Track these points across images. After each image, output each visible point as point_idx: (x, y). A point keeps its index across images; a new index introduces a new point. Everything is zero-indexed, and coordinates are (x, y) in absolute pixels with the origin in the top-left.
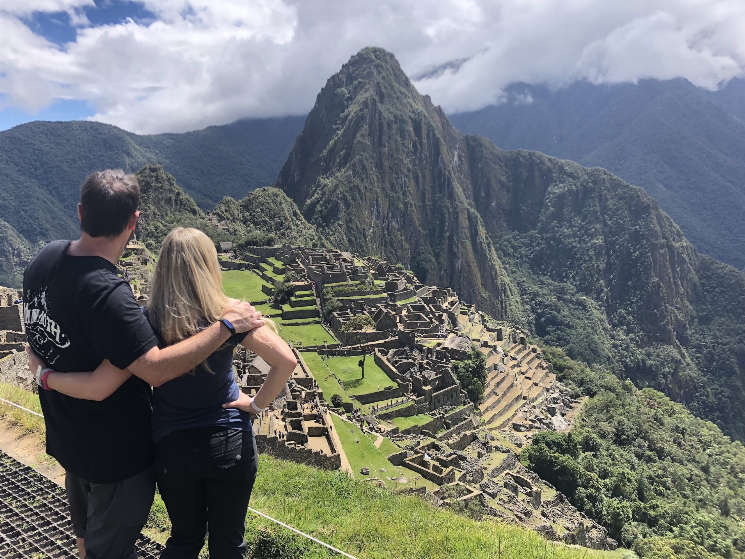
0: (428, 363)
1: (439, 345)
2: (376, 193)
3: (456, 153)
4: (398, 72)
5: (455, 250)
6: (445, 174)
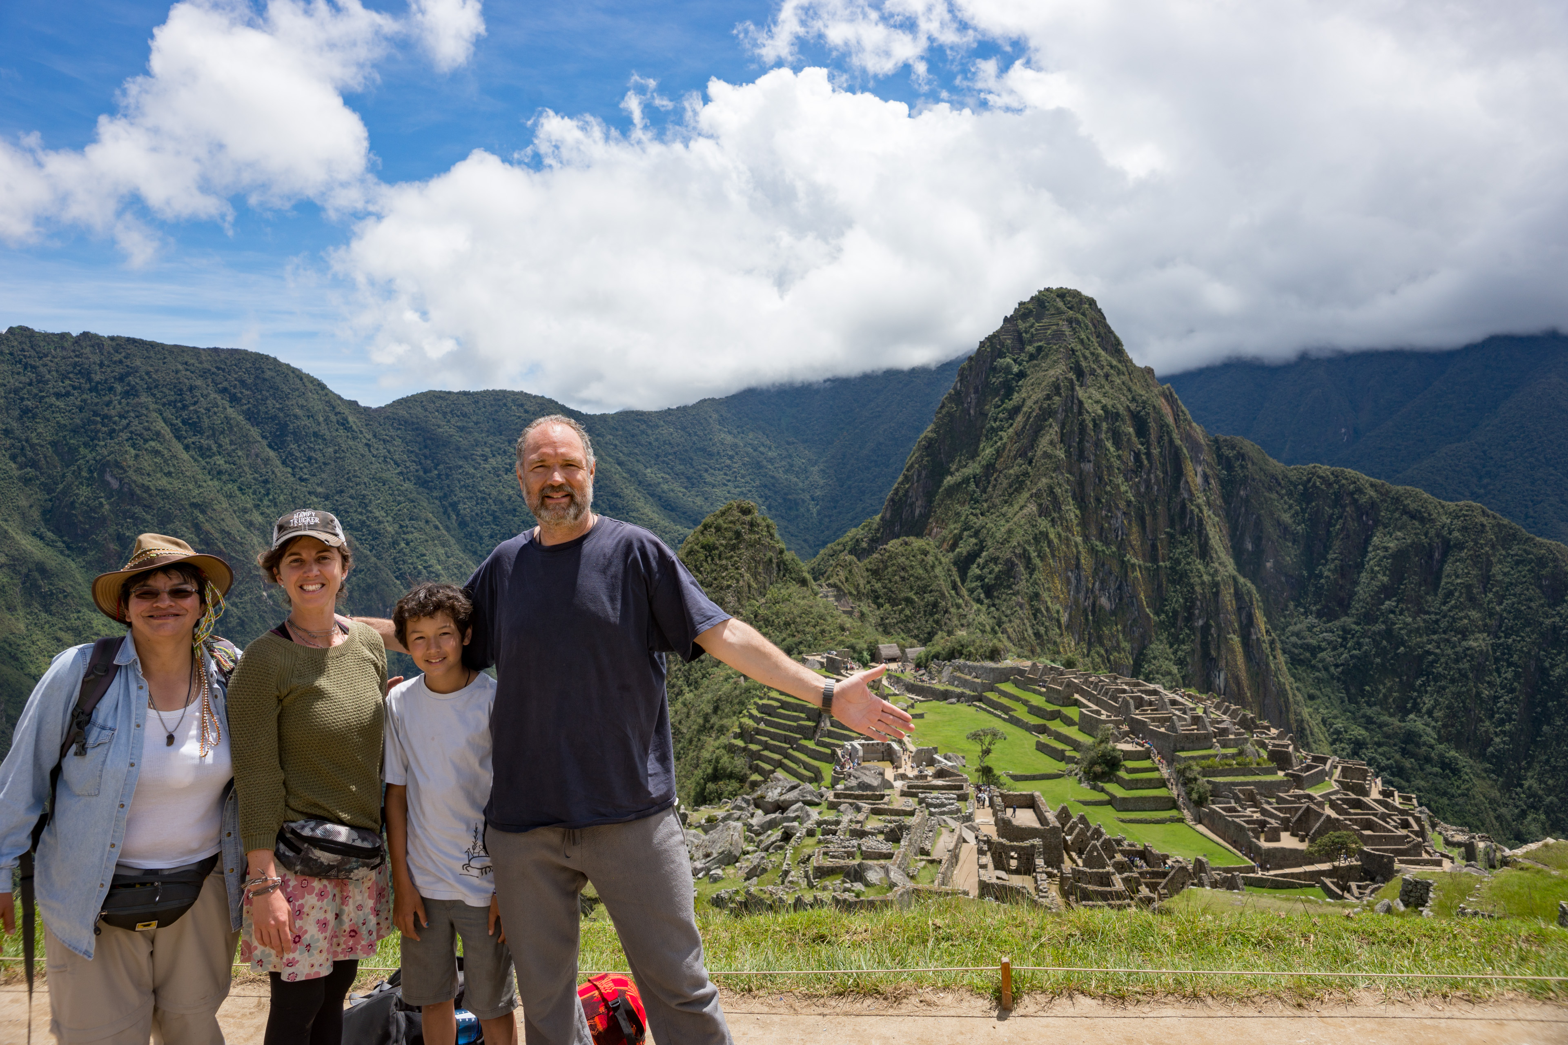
2: (1076, 546)
3: (1199, 469)
4: (1102, 331)
5: (1214, 653)
6: (1192, 511)
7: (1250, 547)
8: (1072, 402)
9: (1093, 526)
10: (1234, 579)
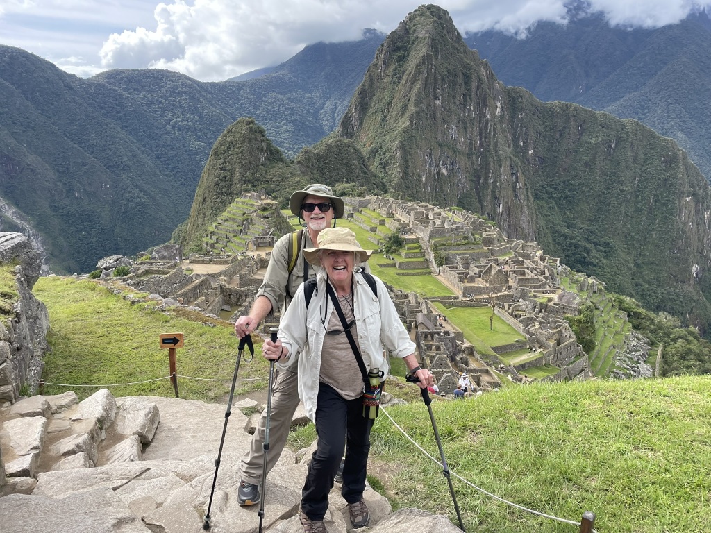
0: (543, 318)
1: (550, 300)
3: (499, 104)
4: (451, 28)
5: (498, 196)
6: (491, 125)
7: (522, 143)
8: (432, 68)
9: (440, 132)
10: (510, 158)
